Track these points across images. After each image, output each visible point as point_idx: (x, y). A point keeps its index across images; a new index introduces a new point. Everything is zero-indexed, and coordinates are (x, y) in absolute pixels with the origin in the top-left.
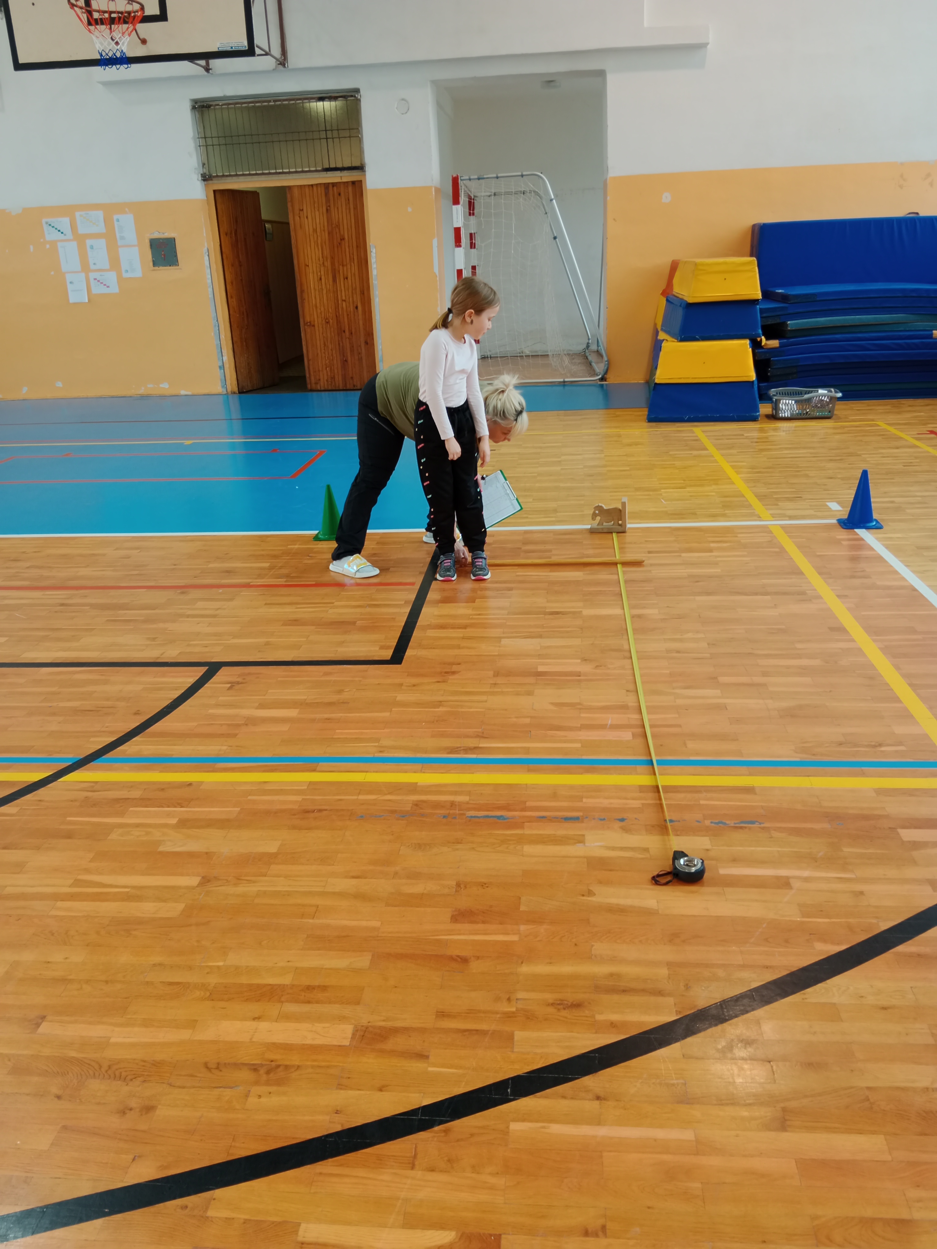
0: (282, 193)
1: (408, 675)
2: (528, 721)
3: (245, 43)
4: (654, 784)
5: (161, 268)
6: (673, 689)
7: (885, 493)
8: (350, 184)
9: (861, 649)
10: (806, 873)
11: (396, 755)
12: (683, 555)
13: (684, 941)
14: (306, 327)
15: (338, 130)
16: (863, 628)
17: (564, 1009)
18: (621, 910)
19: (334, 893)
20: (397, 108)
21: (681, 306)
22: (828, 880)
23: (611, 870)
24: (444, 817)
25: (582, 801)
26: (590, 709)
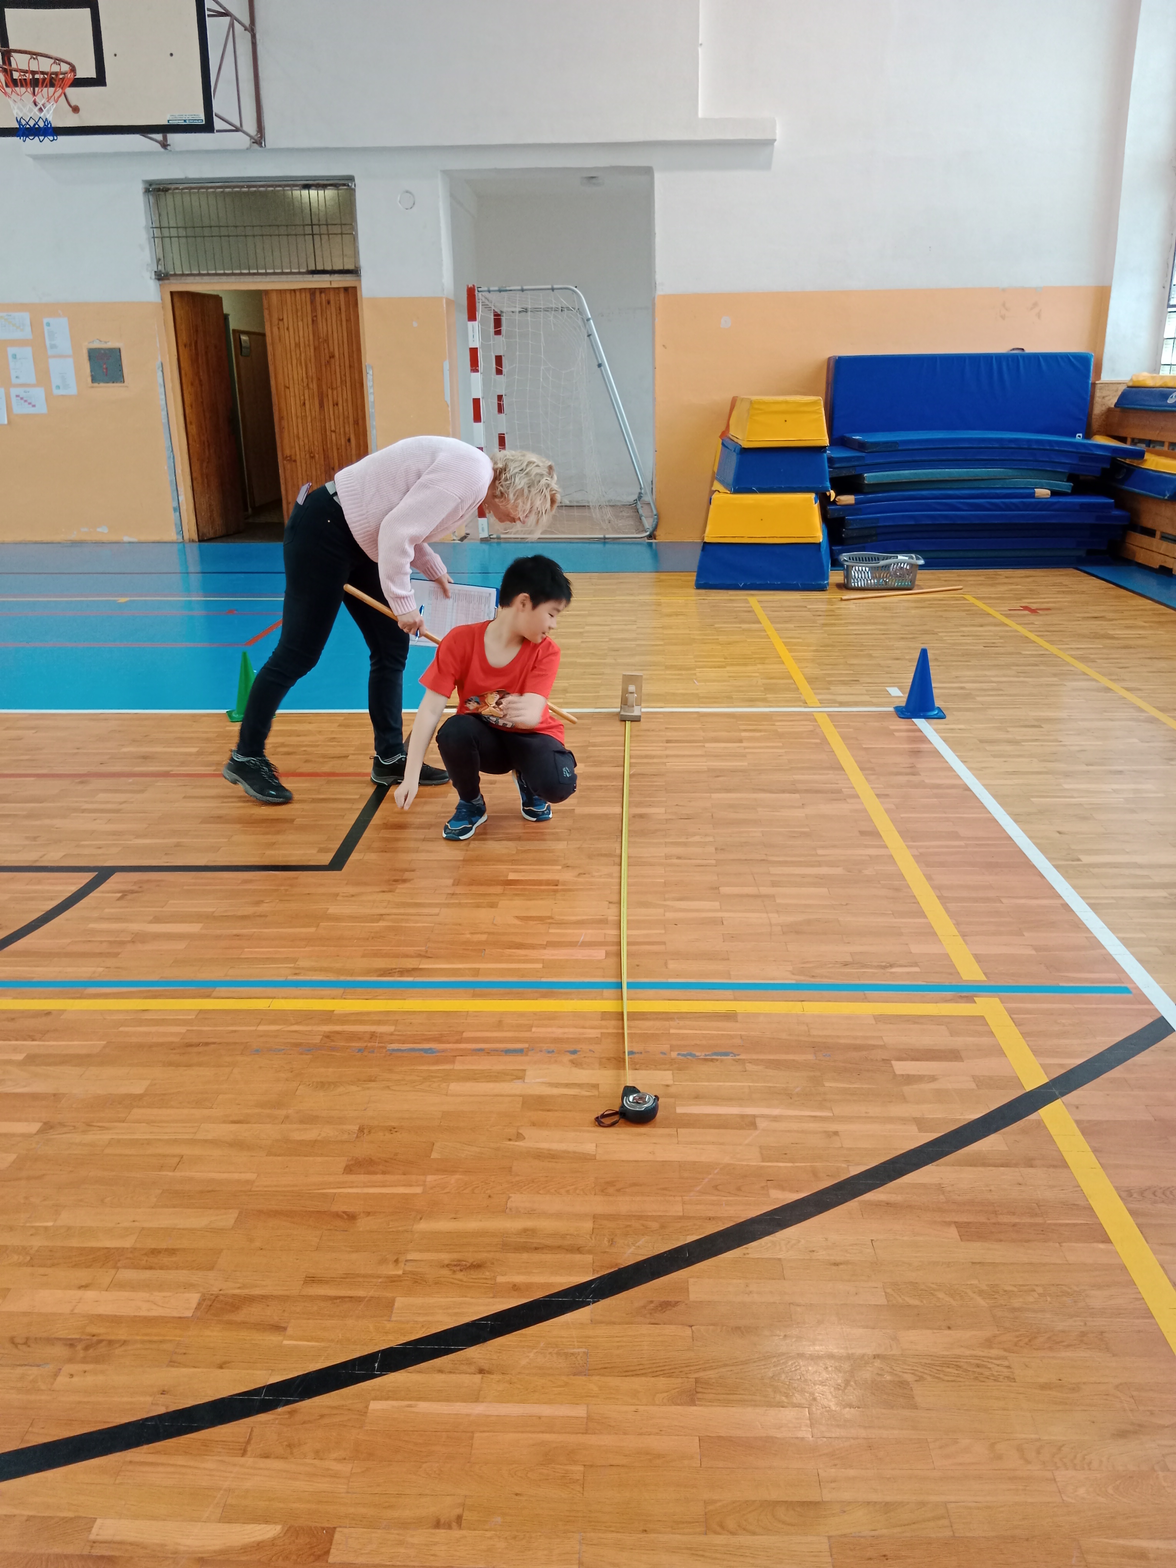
0: (257, 298)
1: (347, 884)
2: (484, 937)
3: (202, 117)
4: (620, 1011)
5: (102, 384)
6: (665, 900)
7: (957, 677)
8: (342, 291)
9: (892, 856)
10: (776, 1112)
11: (314, 978)
12: (707, 745)
13: (618, 1190)
14: (285, 462)
15: (327, 225)
16: (899, 832)
17: (461, 1270)
18: (552, 1156)
19: (206, 1141)
20: (400, 202)
21: (734, 451)
22: (800, 1119)
23: (548, 1111)
24: (359, 1050)
25: (531, 1030)
26: (562, 924)
